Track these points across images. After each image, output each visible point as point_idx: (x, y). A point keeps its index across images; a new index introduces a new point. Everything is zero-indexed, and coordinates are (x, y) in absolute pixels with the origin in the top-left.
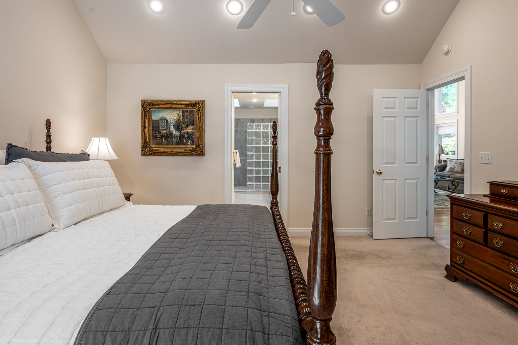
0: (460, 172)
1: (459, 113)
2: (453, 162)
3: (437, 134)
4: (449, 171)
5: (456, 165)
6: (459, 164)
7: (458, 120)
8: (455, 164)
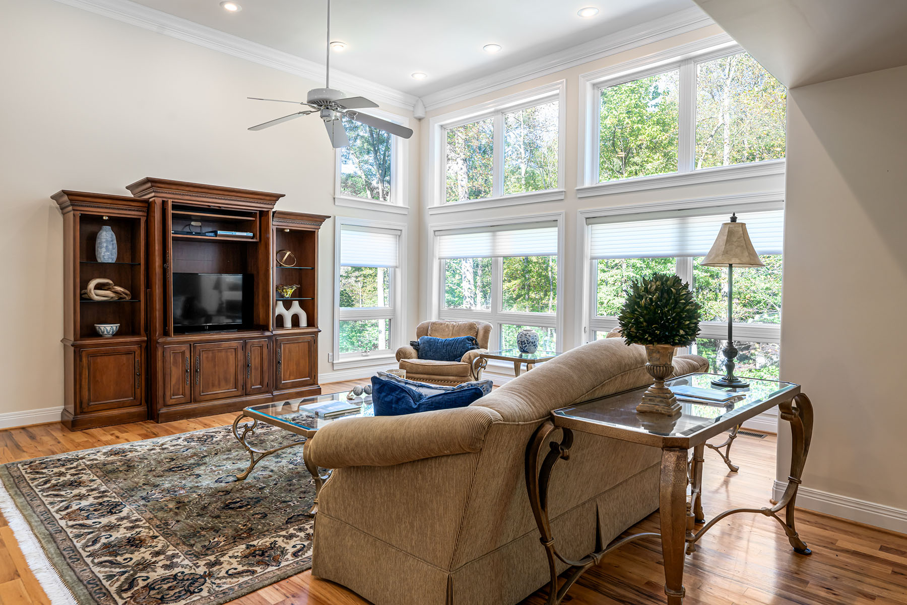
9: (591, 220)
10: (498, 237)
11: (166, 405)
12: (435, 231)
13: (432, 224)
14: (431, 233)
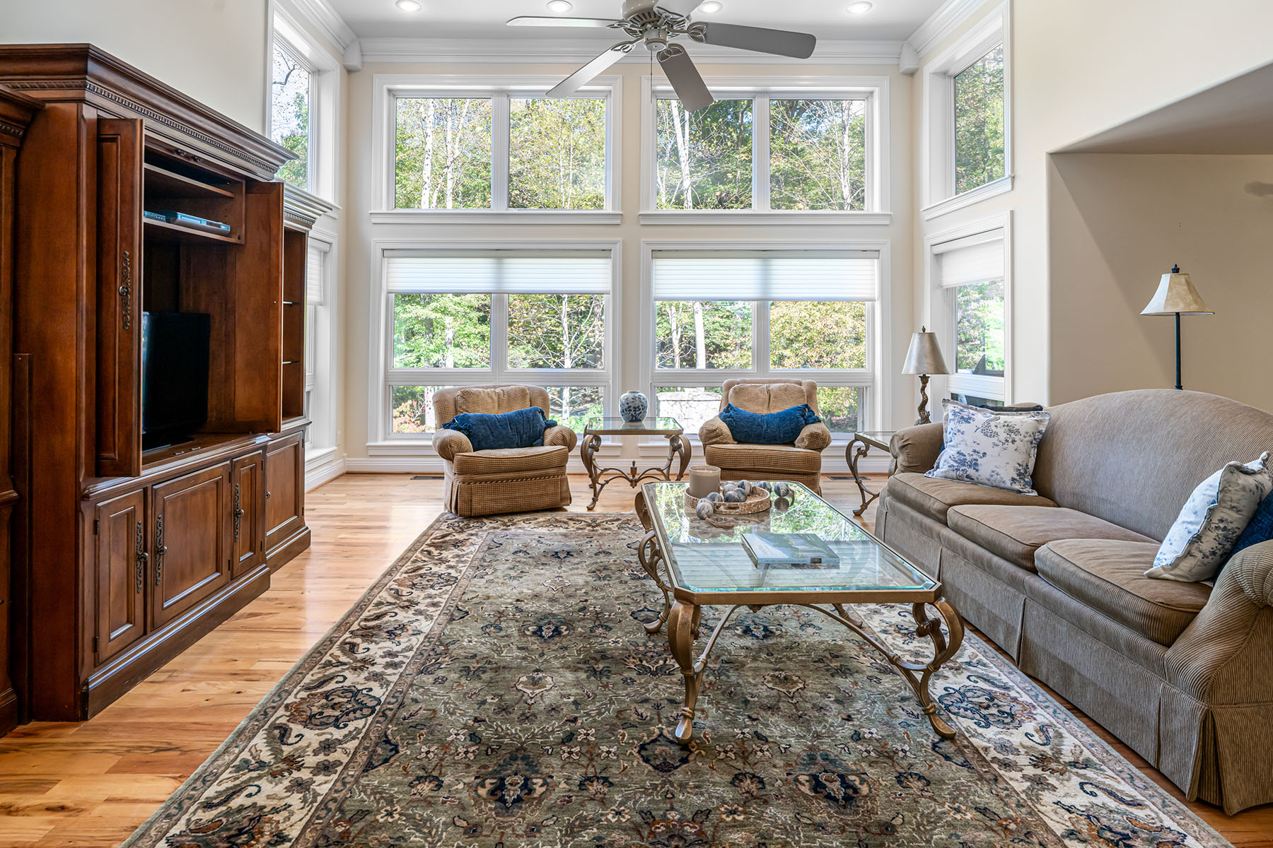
0: (1008, 484)
1: (1016, 180)
2: (972, 425)
3: (938, 285)
4: (954, 474)
5: (986, 444)
6: (1003, 436)
7: (1012, 213)
8: (980, 436)
9: (657, 253)
10: (505, 266)
11: (98, 663)
12: (383, 250)
13: (376, 239)
14: (376, 252)
